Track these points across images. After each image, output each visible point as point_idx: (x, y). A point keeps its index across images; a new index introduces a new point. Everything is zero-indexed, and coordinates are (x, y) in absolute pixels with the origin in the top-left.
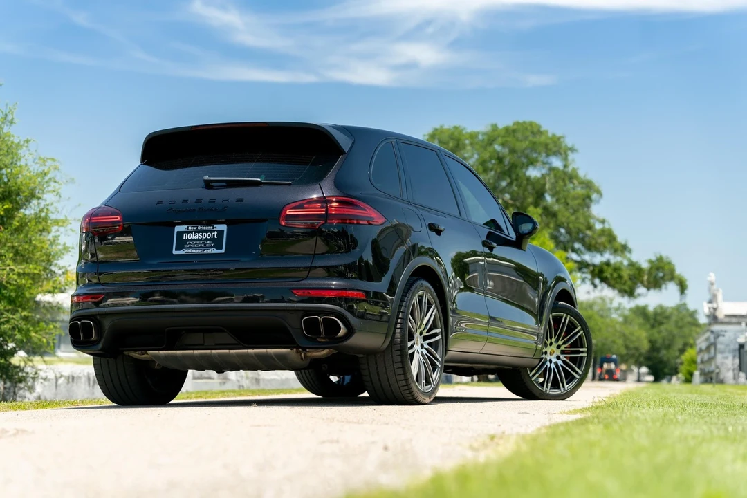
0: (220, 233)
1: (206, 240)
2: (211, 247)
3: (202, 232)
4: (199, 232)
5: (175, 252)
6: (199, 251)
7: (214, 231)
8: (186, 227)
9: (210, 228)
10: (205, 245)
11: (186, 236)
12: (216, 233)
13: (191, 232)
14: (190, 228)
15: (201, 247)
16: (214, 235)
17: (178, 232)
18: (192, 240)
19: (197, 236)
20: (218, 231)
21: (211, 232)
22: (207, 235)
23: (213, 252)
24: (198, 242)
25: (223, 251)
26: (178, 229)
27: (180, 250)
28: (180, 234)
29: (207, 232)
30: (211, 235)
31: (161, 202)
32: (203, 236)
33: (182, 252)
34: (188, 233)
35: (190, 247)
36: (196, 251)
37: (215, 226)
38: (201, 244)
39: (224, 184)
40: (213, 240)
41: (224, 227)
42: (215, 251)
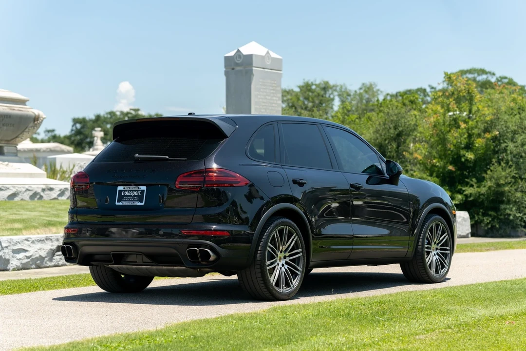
0: (142, 191)
1: (135, 196)
2: (137, 201)
3: (133, 191)
4: (131, 191)
5: (117, 203)
6: (131, 203)
7: (139, 191)
8: (124, 187)
9: (136, 188)
10: (134, 199)
11: (124, 193)
12: (140, 192)
13: (127, 191)
14: (126, 188)
15: (132, 201)
17: (119, 190)
18: (127, 196)
19: (130, 193)
20: (141, 190)
21: (137, 191)
22: (135, 193)
24: (130, 197)
25: (143, 204)
26: (120, 188)
27: (120, 202)
28: (121, 191)
29: (135, 191)
30: (136, 193)
32: (133, 194)
34: (125, 191)
35: (126, 201)
36: (129, 203)
37: (140, 187)
38: (131, 199)
40: (138, 196)
41: (144, 188)
42: (139, 204)
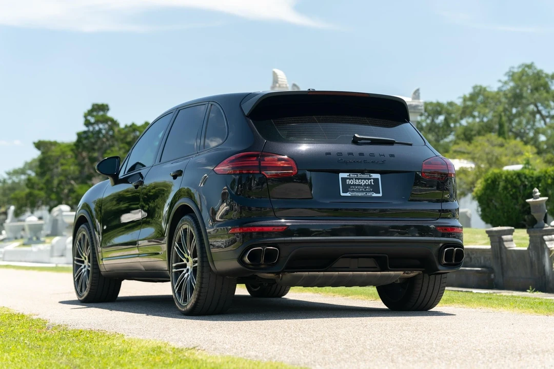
0: (376, 180)
1: (365, 185)
2: (371, 191)
3: (362, 179)
4: (359, 179)
5: (342, 194)
6: (362, 194)
7: (371, 179)
8: (348, 174)
9: (367, 176)
10: (365, 189)
11: (348, 182)
13: (352, 179)
14: (351, 175)
15: (362, 191)
16: (371, 182)
17: (342, 178)
18: (353, 185)
19: (357, 182)
20: (373, 179)
21: (368, 179)
22: (365, 182)
23: (373, 195)
24: (359, 187)
25: (380, 195)
27: (346, 193)
28: (344, 179)
29: (365, 179)
30: (369, 182)
31: (329, 154)
32: (363, 182)
33: (348, 194)
34: (350, 179)
35: (354, 191)
36: (360, 194)
37: (371, 174)
38: (361, 189)
39: (370, 141)
40: (370, 185)
41: (378, 176)
42: (375, 195)
